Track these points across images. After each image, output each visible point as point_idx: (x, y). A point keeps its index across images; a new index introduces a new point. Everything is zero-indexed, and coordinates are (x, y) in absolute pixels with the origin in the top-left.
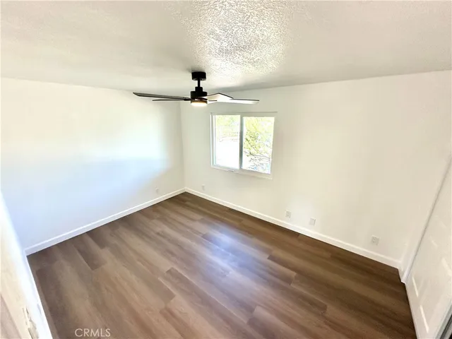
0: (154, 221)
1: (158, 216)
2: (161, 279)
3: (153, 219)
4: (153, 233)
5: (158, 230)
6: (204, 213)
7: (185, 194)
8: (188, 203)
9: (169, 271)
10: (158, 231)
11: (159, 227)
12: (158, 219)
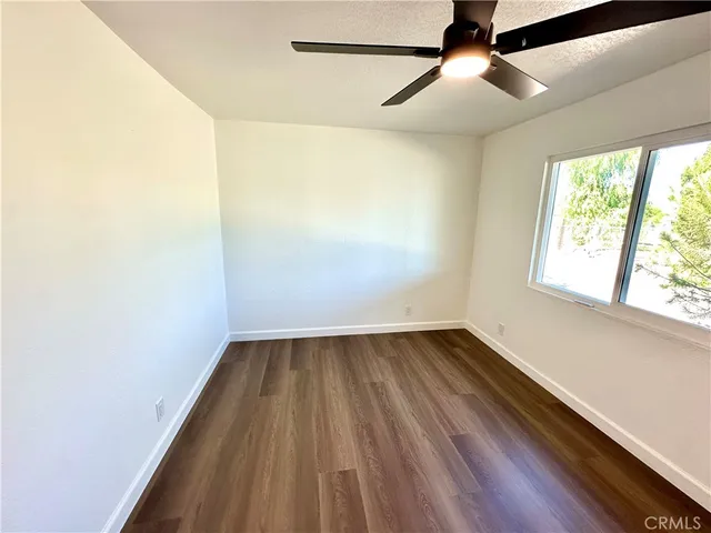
0: (381, 360)
1: (393, 353)
2: (321, 478)
3: (383, 356)
4: (366, 380)
5: (378, 378)
6: (485, 386)
7: (463, 334)
8: (458, 351)
9: (344, 473)
10: (376, 380)
11: (382, 373)
12: (390, 359)
